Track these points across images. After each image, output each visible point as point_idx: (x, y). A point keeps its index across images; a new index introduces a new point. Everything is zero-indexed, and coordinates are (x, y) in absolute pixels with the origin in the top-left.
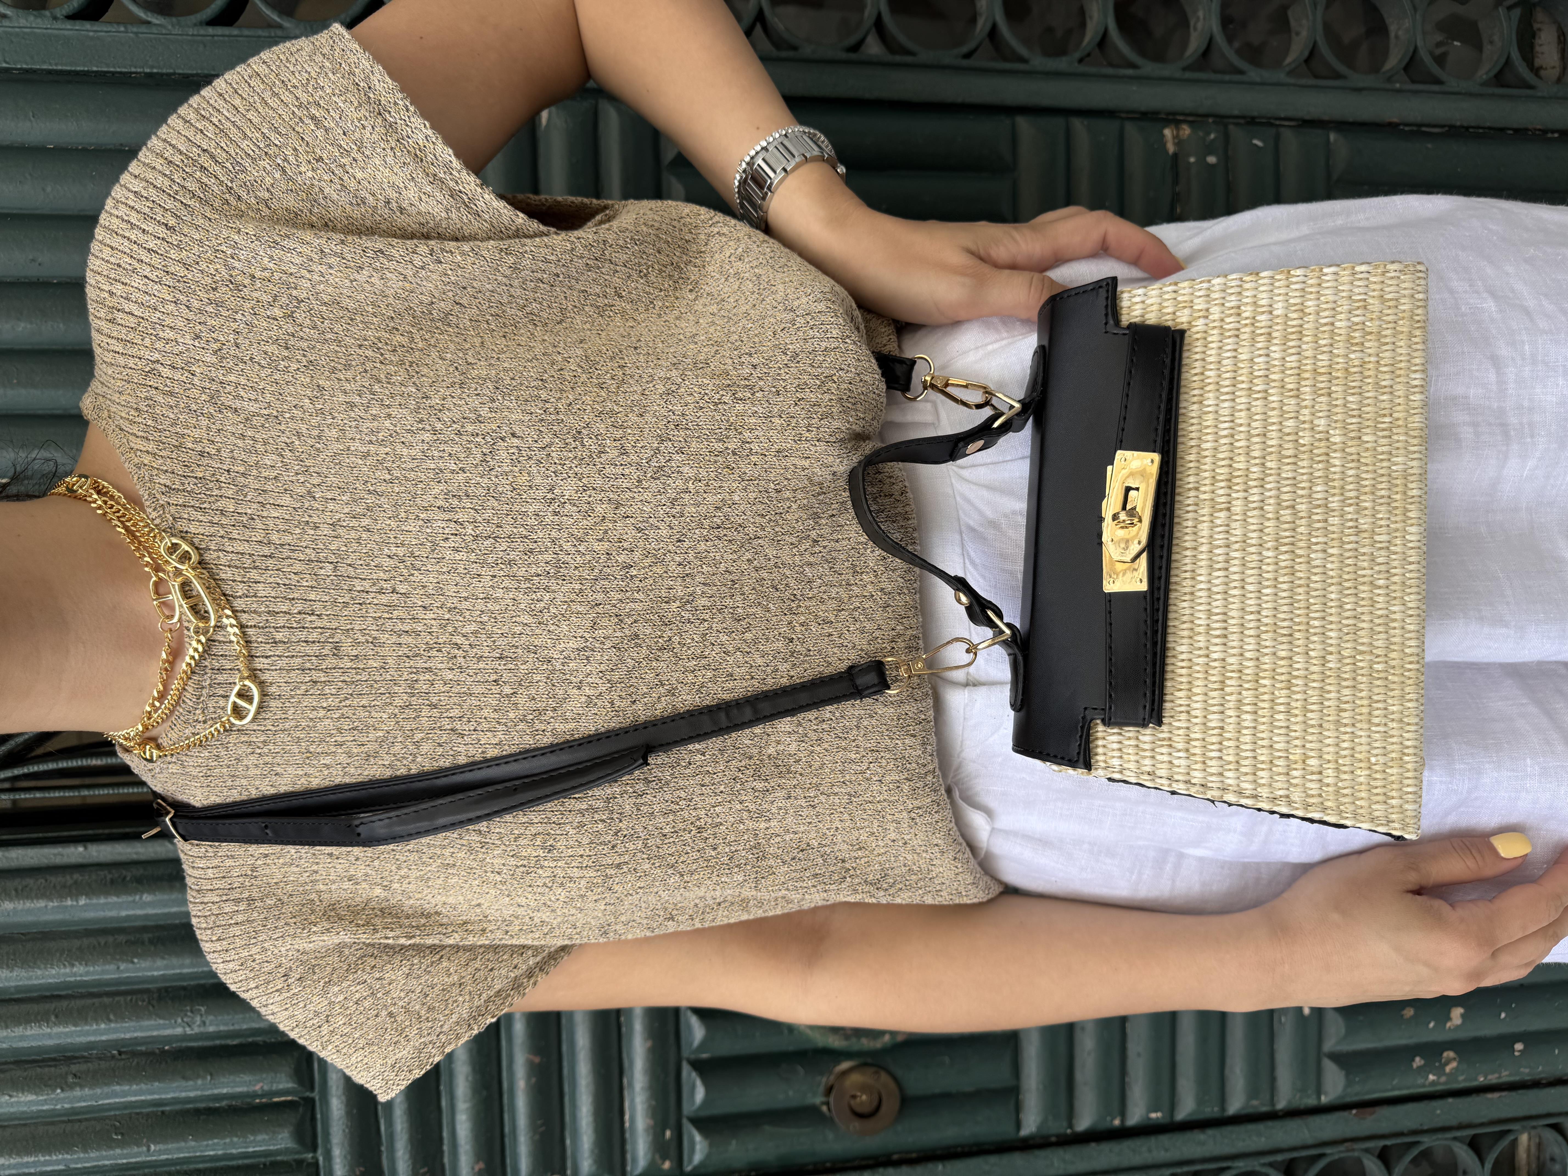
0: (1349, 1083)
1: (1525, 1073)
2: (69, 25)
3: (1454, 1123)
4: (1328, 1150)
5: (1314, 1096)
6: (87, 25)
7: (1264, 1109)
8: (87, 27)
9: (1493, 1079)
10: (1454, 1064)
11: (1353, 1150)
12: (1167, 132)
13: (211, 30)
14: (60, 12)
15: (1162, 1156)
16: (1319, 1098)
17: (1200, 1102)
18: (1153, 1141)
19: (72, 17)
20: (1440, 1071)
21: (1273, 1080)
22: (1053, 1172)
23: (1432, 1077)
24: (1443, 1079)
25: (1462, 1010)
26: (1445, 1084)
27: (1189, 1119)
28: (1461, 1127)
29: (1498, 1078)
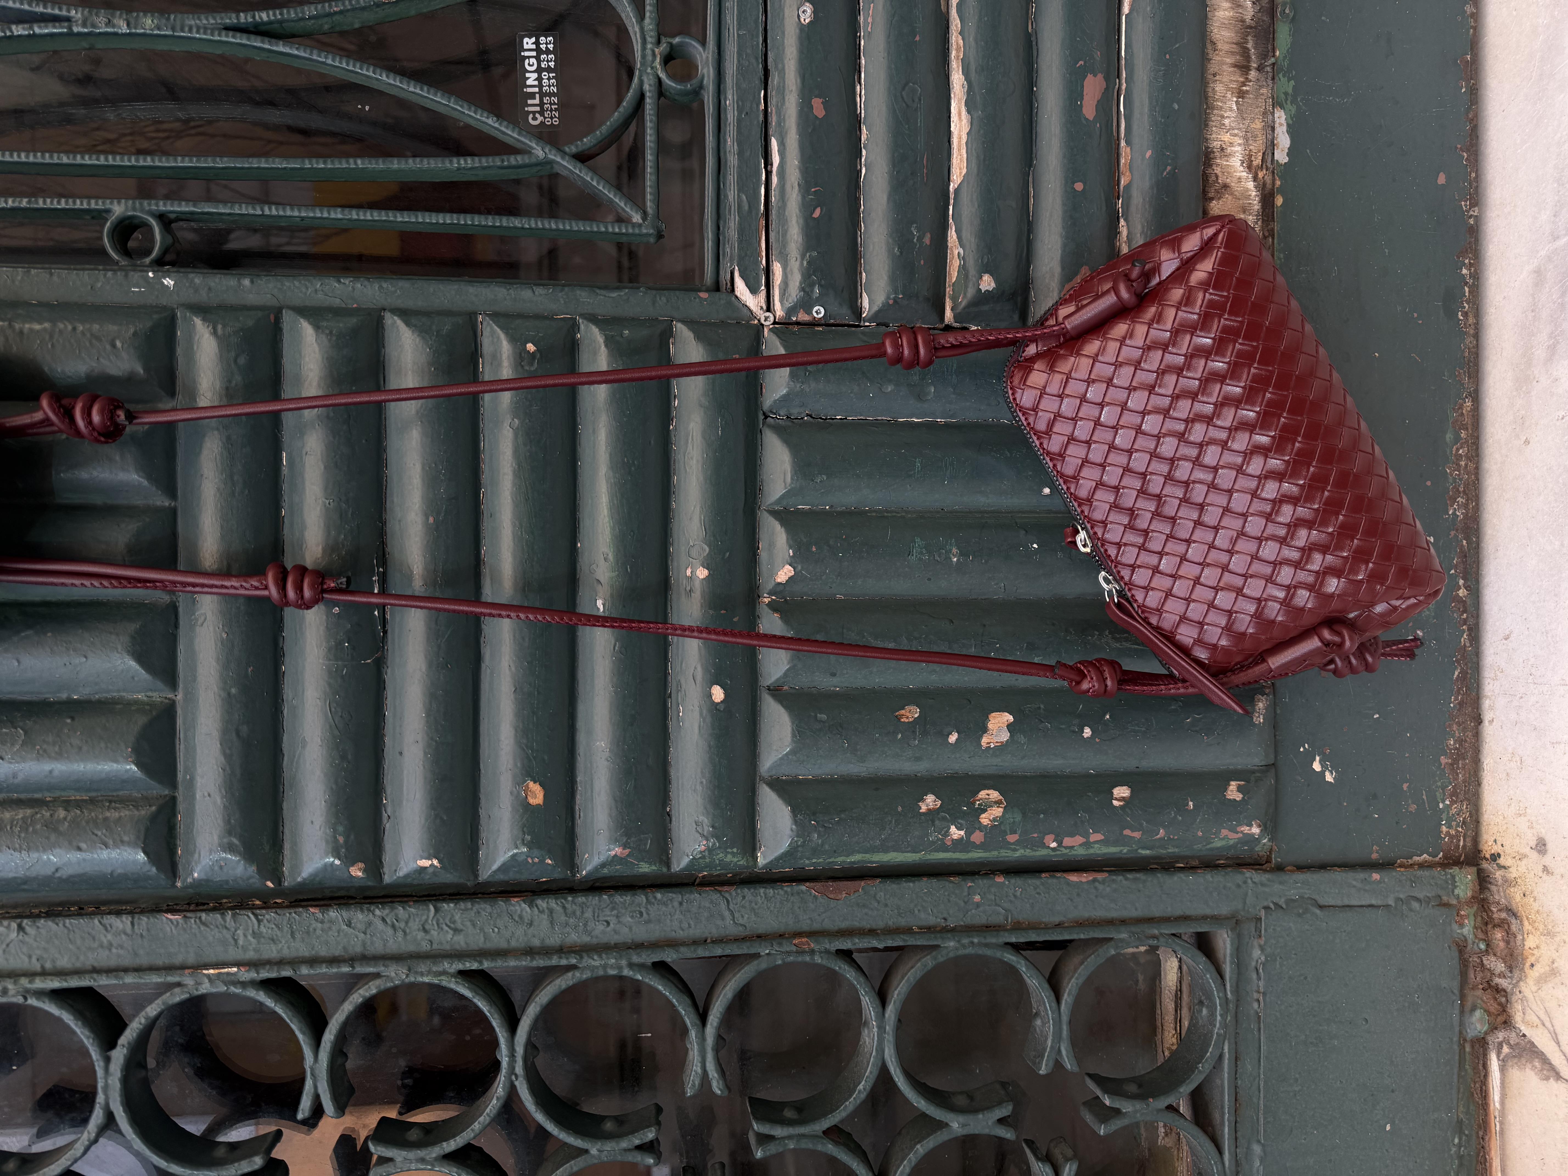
0: (800, 830)
1: (1137, 839)
4: (763, 949)
5: (737, 850)
7: (649, 868)
9: (1076, 846)
15: (448, 939)
16: (751, 853)
18: (431, 912)
20: (972, 824)
21: (666, 816)
22: (233, 954)
23: (955, 833)
24: (978, 837)
25: (1011, 718)
26: (983, 846)
27: (501, 877)
28: (1017, 927)
29: (1087, 844)
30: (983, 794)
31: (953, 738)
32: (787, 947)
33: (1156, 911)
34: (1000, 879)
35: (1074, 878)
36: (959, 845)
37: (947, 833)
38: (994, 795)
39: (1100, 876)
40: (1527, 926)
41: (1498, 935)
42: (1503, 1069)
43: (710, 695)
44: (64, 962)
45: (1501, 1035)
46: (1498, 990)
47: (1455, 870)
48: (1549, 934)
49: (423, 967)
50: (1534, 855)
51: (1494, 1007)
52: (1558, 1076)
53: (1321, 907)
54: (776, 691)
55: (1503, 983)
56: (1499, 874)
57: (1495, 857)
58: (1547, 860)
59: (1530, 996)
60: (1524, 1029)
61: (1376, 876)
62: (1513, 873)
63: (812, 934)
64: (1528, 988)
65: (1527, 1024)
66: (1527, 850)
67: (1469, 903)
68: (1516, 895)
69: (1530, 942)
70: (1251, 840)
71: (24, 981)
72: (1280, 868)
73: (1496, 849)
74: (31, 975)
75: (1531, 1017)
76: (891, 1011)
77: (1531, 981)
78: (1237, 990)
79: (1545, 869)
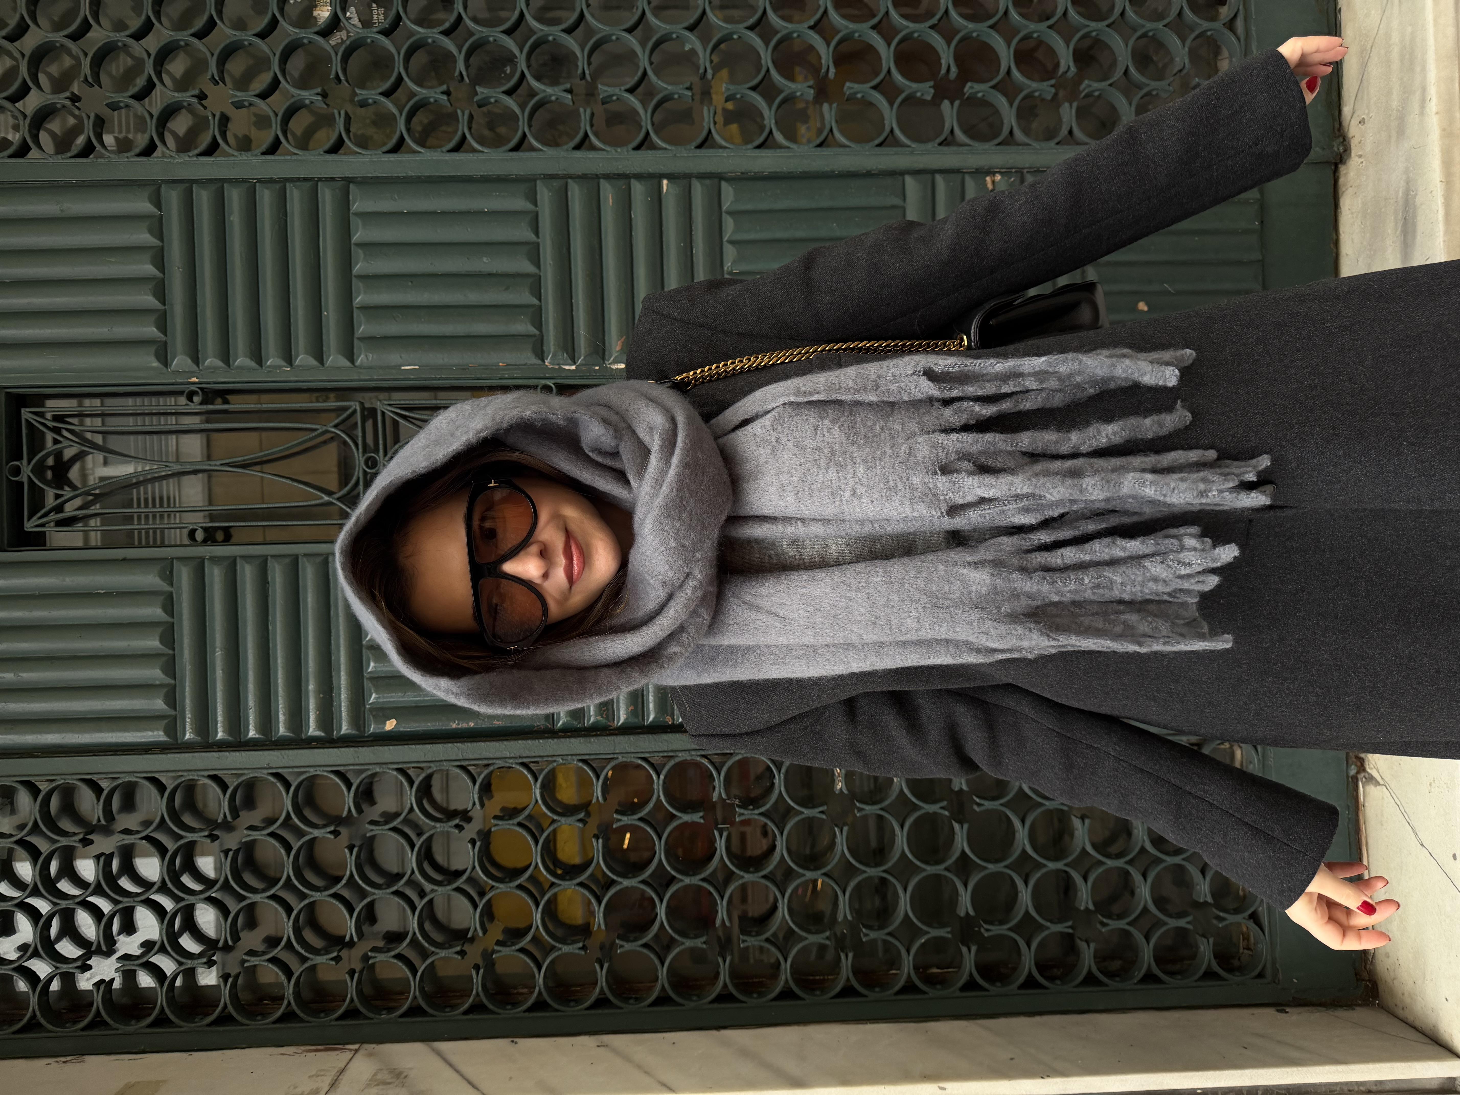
2: (448, 154)
6: (456, 154)
8: (456, 156)
12: (988, 179)
13: (511, 154)
14: (445, 149)
19: (449, 151)
42: (1363, 784)
45: (1362, 775)
51: (1359, 764)
52: (1379, 784)
60: (1370, 772)
65: (1370, 769)
75: (1371, 766)
78: (1264, 757)
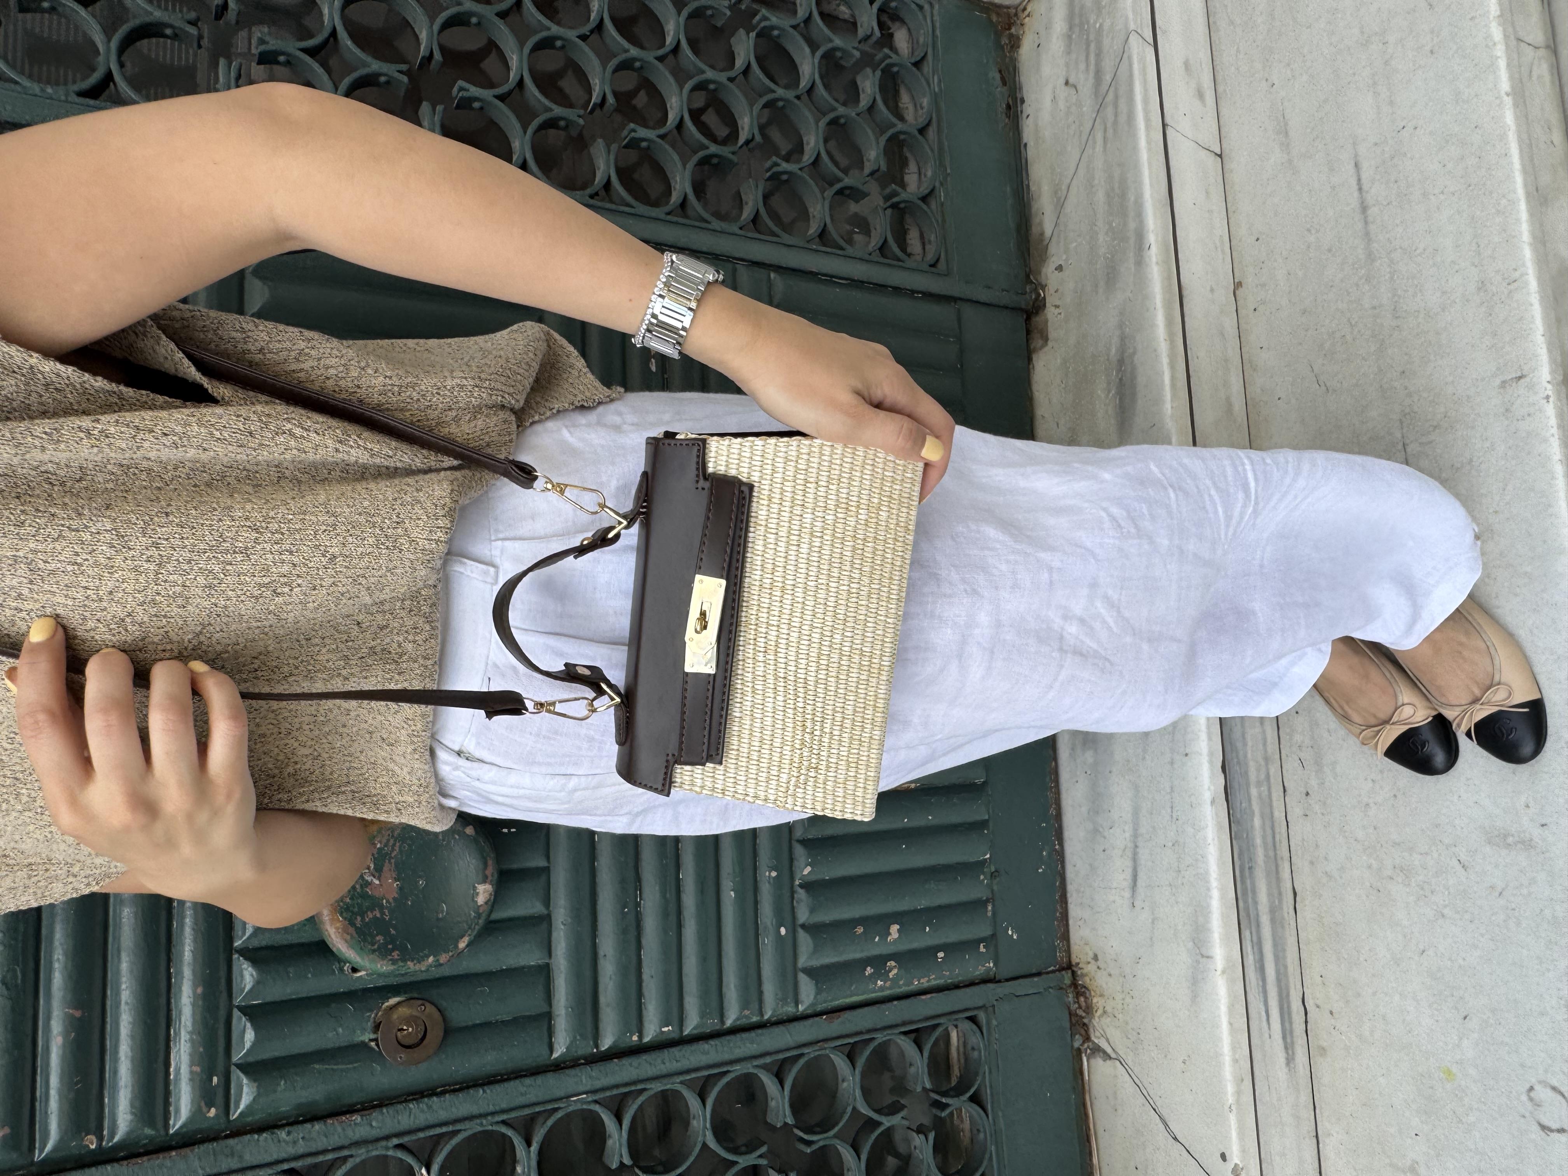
0: (819, 991)
1: (947, 976)
3: (899, 1021)
4: (806, 1050)
5: (793, 1004)
7: (755, 1019)
9: (925, 983)
10: (895, 971)
11: (825, 1049)
15: (674, 1066)
16: (797, 1006)
17: (703, 1015)
18: (666, 1054)
20: (886, 978)
21: (761, 993)
22: (582, 1088)
23: (879, 983)
24: (888, 984)
25: (898, 927)
26: (890, 988)
27: (695, 1032)
28: (904, 1024)
29: (928, 981)
30: (888, 964)
31: (877, 939)
32: (816, 1047)
33: (956, 1009)
34: (895, 1002)
35: (923, 997)
36: (882, 989)
37: (876, 984)
38: (893, 963)
39: (934, 995)
40: (1093, 993)
41: (1082, 999)
42: (1088, 1061)
43: (779, 932)
44: (504, 1106)
45: (1086, 1045)
46: (1084, 1024)
47: (1064, 972)
48: (1101, 995)
49: (665, 1081)
50: (1093, 962)
51: (1083, 1032)
52: (1110, 1058)
53: (1017, 996)
54: (803, 926)
55: (1086, 1021)
56: (1079, 972)
57: (1078, 964)
58: (1099, 963)
59: (1096, 1025)
60: (1096, 1041)
61: (1036, 979)
62: (1085, 971)
63: (825, 1040)
64: (1095, 1022)
65: (1096, 1037)
66: (1089, 960)
67: (1070, 986)
68: (1087, 979)
69: (1095, 1000)
70: (990, 969)
71: (489, 1118)
72: (999, 981)
73: (1078, 961)
74: (493, 1114)
75: (1097, 1034)
76: (858, 1071)
77: (1096, 1018)
78: (989, 1040)
79: (1098, 968)
